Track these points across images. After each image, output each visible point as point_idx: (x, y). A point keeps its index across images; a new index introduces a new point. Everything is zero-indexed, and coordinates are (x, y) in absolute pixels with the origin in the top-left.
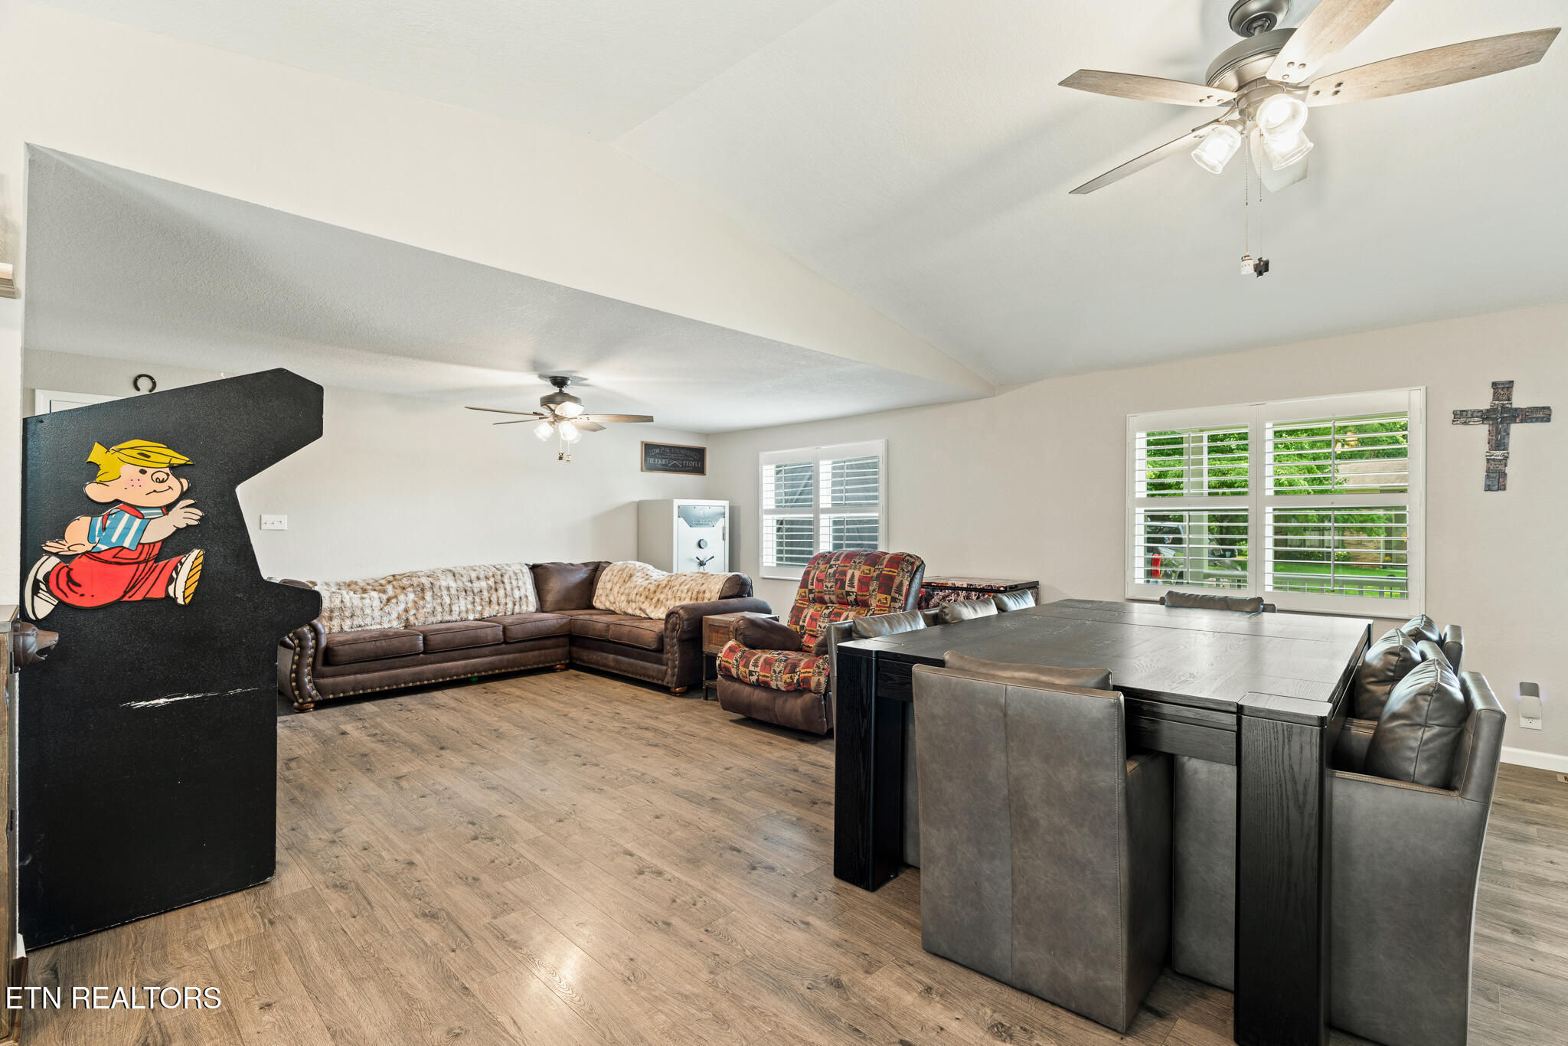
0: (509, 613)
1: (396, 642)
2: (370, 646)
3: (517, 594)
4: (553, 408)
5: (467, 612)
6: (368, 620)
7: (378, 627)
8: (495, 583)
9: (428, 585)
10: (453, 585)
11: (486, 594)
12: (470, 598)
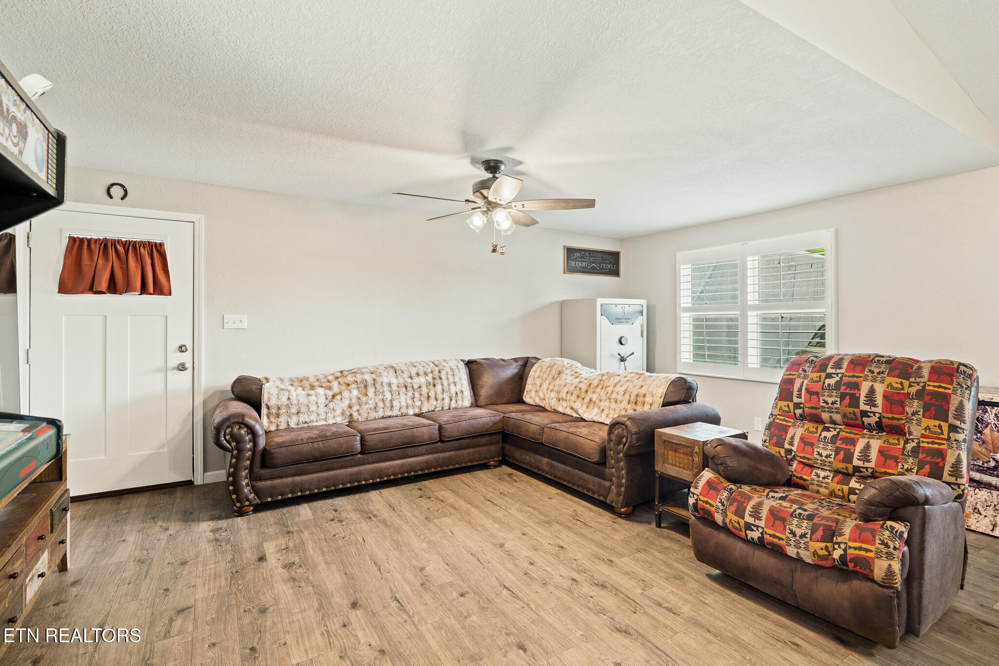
0: (446, 408)
1: (333, 443)
2: (307, 448)
3: (453, 389)
4: (486, 195)
5: (407, 407)
6: (314, 417)
7: (324, 423)
8: (434, 379)
9: (370, 382)
10: (394, 381)
11: (424, 390)
12: (410, 394)
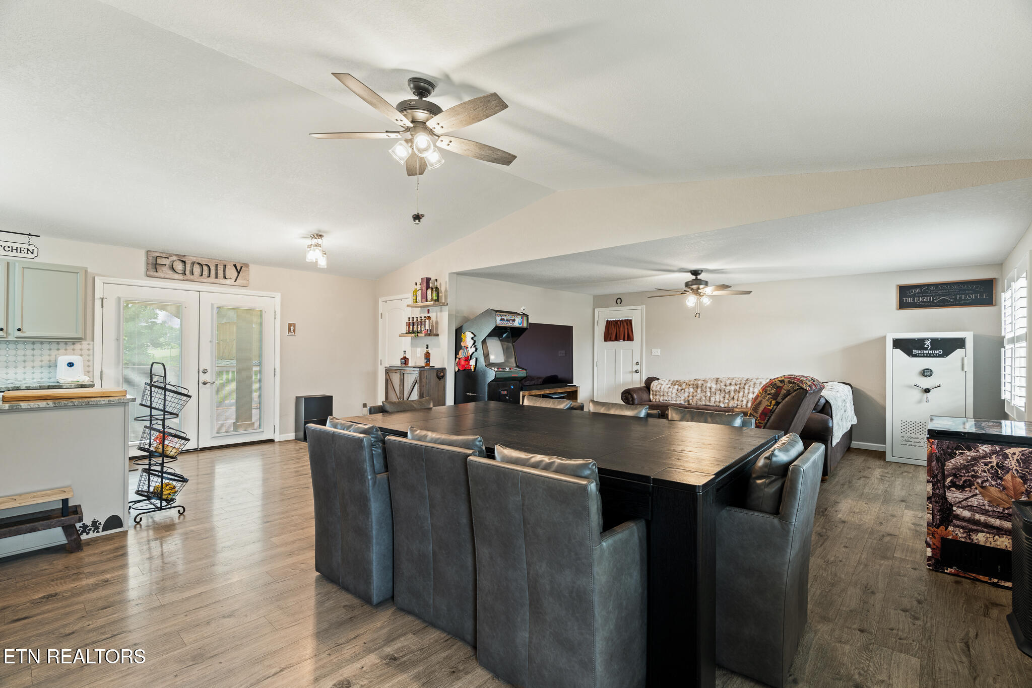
5: (720, 402)
6: (670, 399)
7: (674, 402)
8: (740, 388)
9: (700, 385)
10: (714, 386)
11: (732, 393)
12: (722, 395)
